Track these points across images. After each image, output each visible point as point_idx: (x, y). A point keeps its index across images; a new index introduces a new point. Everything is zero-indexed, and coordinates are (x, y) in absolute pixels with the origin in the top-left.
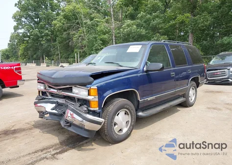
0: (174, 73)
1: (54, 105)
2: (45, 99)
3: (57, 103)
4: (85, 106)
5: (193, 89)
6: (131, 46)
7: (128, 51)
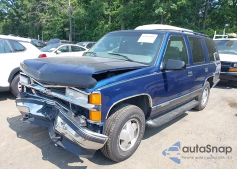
0: (191, 72)
1: (41, 106)
2: (30, 96)
3: (45, 104)
4: (83, 116)
5: (206, 90)
6: (143, 35)
7: (139, 41)
